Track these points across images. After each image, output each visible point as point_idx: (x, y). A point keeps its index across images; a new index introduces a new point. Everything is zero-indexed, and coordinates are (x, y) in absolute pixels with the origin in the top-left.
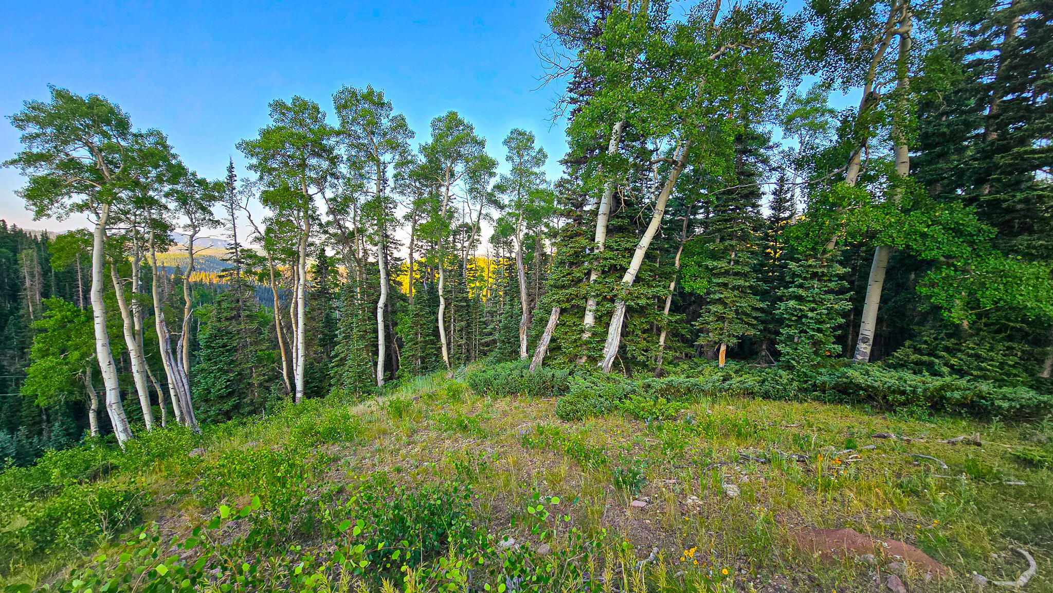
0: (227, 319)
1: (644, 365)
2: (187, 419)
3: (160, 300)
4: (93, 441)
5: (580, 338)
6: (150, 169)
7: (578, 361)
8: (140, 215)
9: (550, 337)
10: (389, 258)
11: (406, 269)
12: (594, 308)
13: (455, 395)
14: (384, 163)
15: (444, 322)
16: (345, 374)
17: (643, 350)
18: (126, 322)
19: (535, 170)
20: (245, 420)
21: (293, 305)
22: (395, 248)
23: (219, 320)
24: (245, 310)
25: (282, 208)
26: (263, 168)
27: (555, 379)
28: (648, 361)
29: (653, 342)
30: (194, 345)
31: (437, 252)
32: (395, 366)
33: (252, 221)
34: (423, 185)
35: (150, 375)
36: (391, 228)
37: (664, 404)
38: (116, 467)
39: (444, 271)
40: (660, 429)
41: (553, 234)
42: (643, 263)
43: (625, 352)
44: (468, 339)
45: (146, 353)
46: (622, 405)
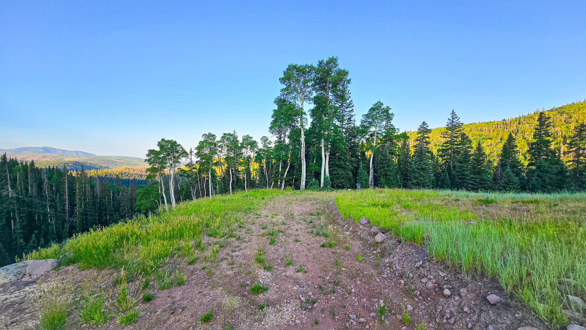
42: (287, 173)
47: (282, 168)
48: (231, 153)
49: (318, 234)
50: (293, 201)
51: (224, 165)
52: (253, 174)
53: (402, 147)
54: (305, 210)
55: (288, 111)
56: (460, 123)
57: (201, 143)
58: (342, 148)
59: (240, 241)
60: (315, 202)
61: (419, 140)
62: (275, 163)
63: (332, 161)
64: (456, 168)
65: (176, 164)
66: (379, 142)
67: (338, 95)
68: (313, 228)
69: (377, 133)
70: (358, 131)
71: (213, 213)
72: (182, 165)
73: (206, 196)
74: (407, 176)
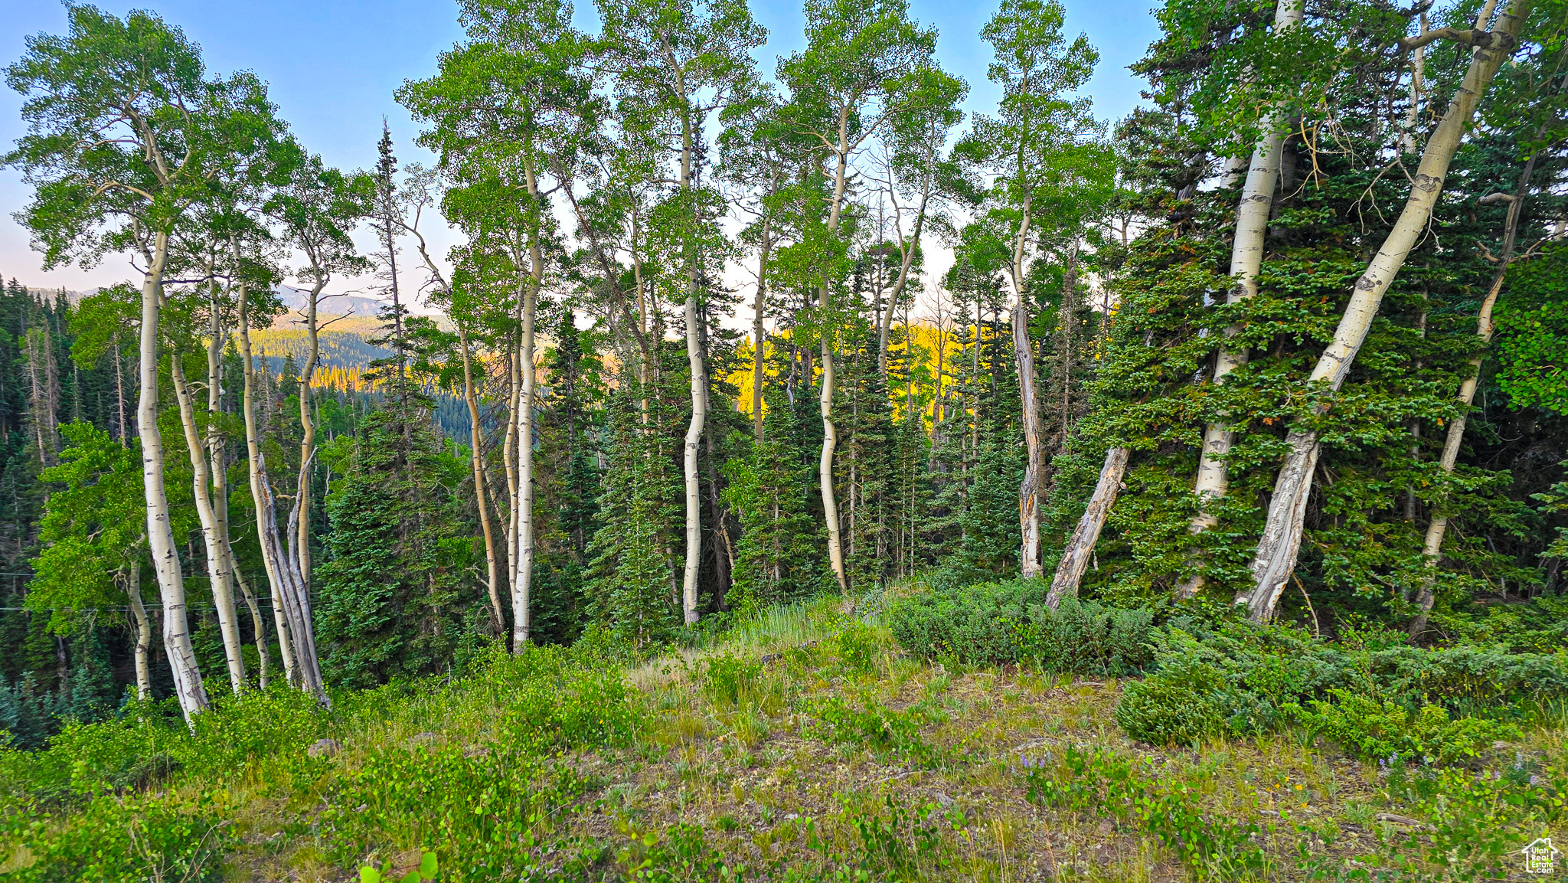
0: (381, 468)
1: (1376, 610)
2: (306, 675)
3: (257, 427)
4: (140, 710)
5: (1184, 531)
6: (238, 156)
7: (1178, 589)
8: (221, 252)
9: (1099, 524)
10: (710, 332)
11: (747, 356)
12: (1224, 450)
13: (859, 656)
14: (698, 109)
15: (835, 480)
16: (616, 594)
17: (1374, 568)
18: (198, 471)
19: (1066, 95)
20: (413, 685)
21: (508, 439)
22: (723, 308)
23: (366, 471)
24: (415, 449)
25: (486, 227)
26: (446, 140)
27: (1114, 632)
28: (1387, 598)
29: (1406, 547)
30: (319, 522)
31: (818, 315)
32: (721, 580)
33: (427, 257)
34: (784, 155)
35: (240, 581)
36: (715, 261)
37: (1438, 722)
38: (177, 766)
39: (834, 360)
40: (1426, 789)
41: (1112, 259)
42: (1376, 327)
43: (1317, 571)
44: (891, 521)
45: (233, 535)
46: (1308, 715)
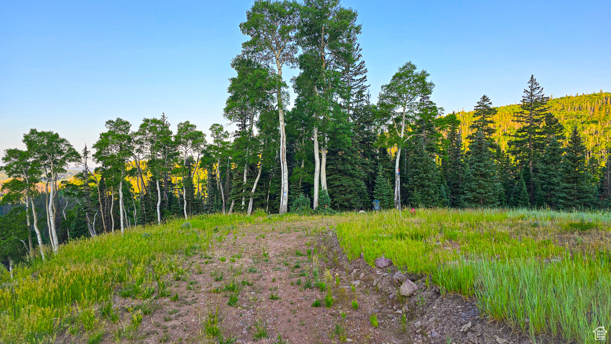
12: (244, 200)
42: (257, 186)
47: (248, 177)
48: (158, 153)
49: (308, 286)
50: (266, 232)
51: (146, 174)
52: (198, 188)
53: (448, 138)
54: (288, 246)
55: (256, 81)
56: (544, 97)
57: (103, 135)
58: (348, 143)
59: (177, 303)
60: (304, 234)
61: (477, 127)
62: (235, 170)
63: (332, 164)
64: (539, 172)
65: (59, 174)
66: (411, 130)
67: (340, 52)
68: (301, 276)
69: (406, 116)
70: (374, 114)
71: (128, 257)
72: (69, 175)
73: (115, 229)
74: (458, 187)
